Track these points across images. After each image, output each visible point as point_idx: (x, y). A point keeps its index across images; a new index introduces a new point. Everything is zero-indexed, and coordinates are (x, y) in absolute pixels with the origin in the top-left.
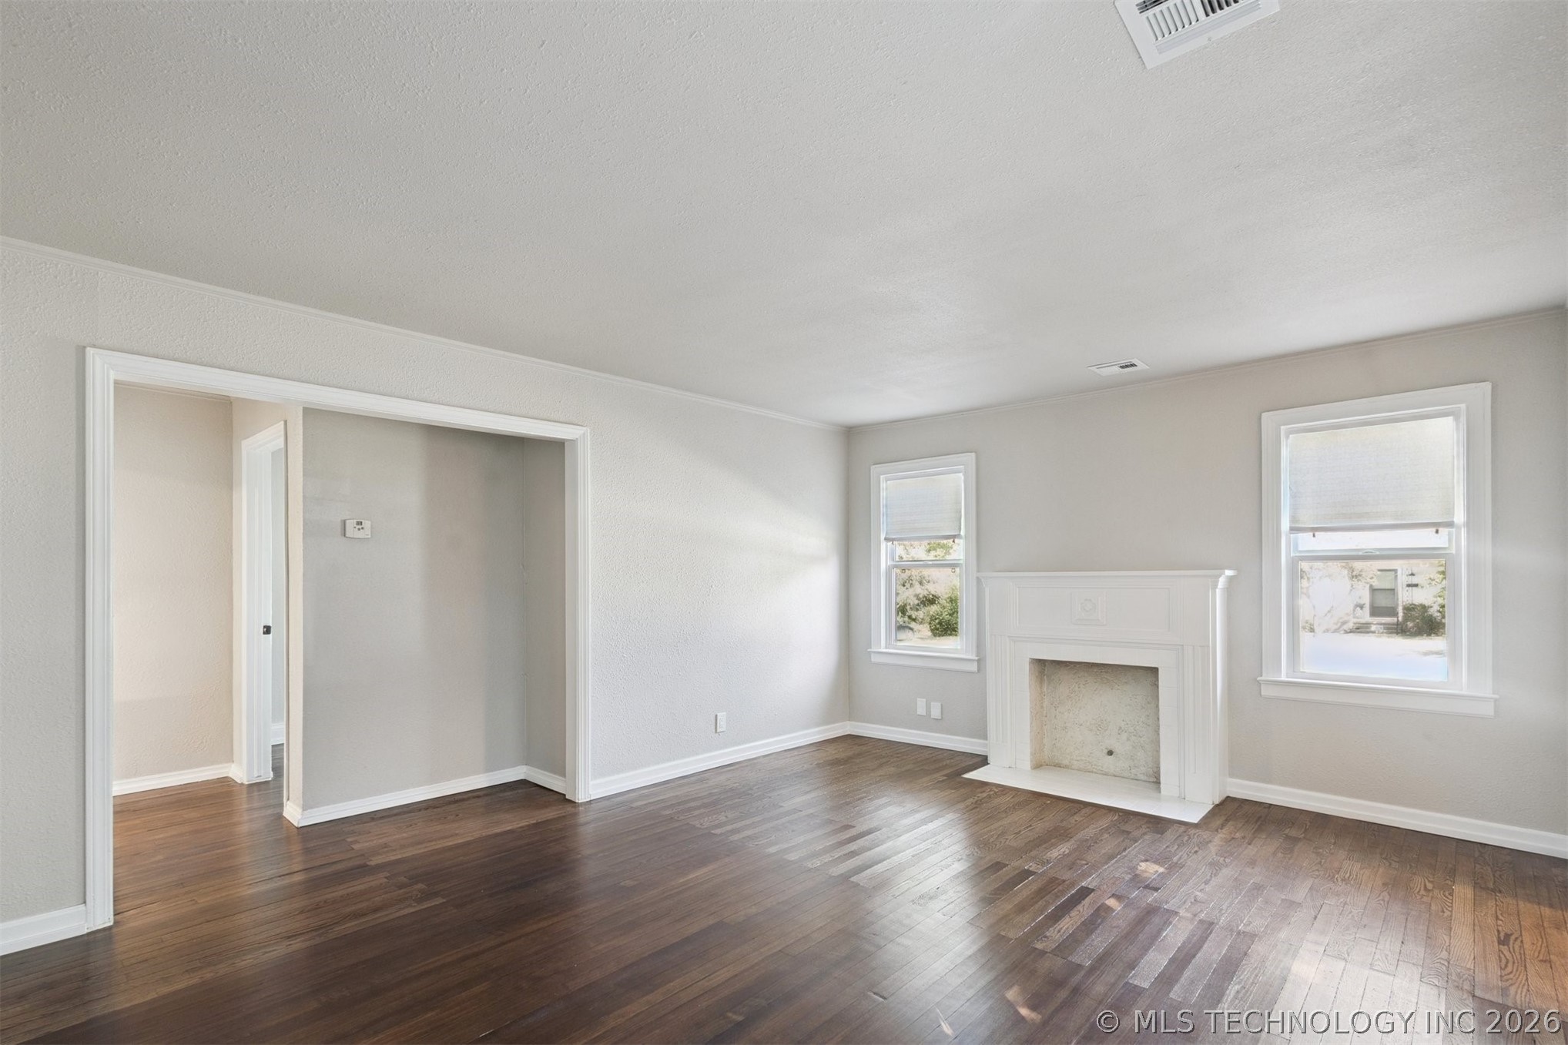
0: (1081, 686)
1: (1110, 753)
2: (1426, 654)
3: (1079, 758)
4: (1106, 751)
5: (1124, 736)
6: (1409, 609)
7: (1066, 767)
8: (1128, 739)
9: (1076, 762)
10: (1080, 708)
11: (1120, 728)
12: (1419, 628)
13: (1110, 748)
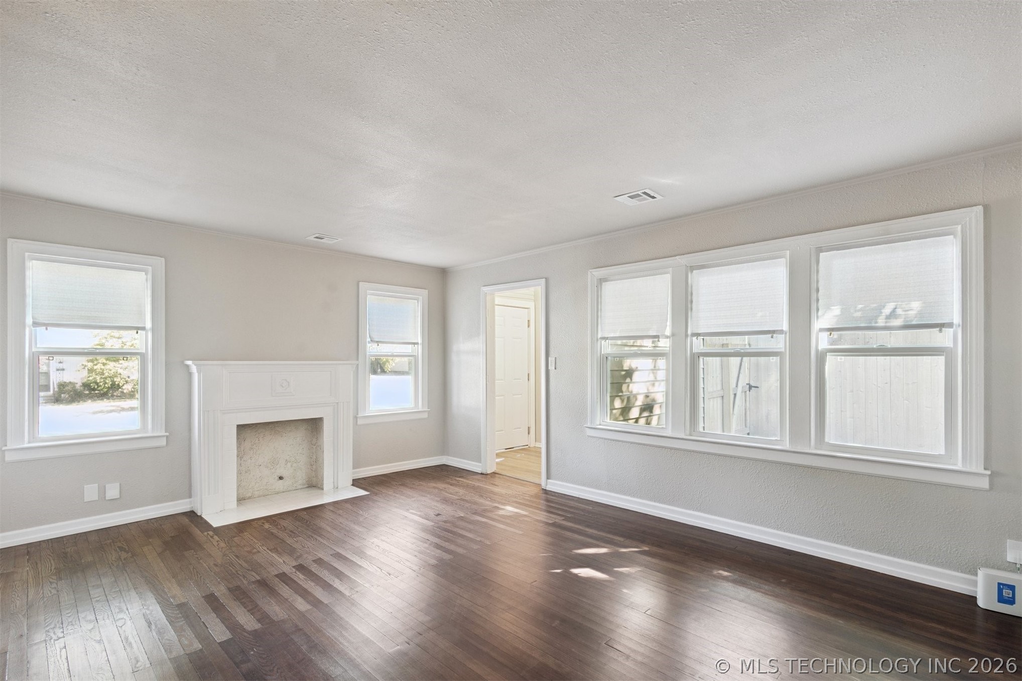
0: (261, 439)
1: (281, 478)
2: (95, 413)
3: (258, 489)
4: (277, 478)
5: (289, 464)
6: (62, 386)
7: (249, 498)
8: (292, 466)
9: (256, 492)
10: (259, 454)
11: (286, 460)
12: (72, 398)
13: (280, 475)
